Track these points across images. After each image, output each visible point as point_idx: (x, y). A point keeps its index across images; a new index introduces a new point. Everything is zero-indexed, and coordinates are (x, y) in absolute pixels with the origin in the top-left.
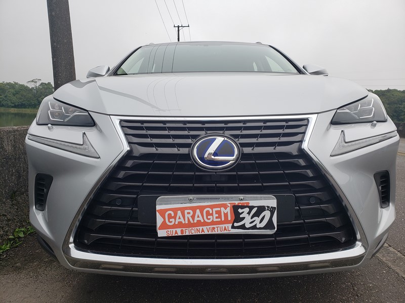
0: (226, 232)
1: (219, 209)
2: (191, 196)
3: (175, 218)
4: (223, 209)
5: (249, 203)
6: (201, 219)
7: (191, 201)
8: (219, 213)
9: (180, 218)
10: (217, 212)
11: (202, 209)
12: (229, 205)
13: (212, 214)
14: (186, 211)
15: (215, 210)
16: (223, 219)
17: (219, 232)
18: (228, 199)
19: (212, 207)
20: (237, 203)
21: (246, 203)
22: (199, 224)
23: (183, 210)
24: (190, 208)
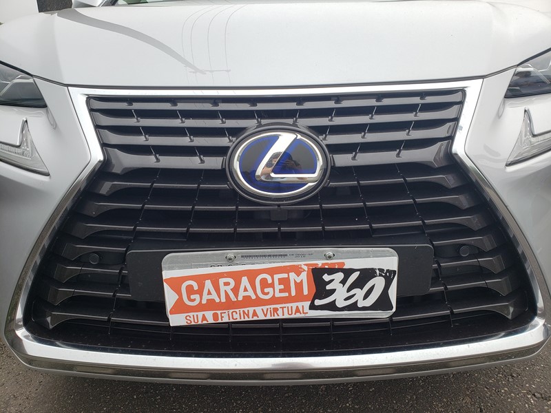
0: (298, 316)
1: (285, 276)
2: (231, 253)
3: (200, 292)
4: (292, 276)
5: (343, 264)
6: (250, 293)
7: (230, 261)
9: (209, 293)
10: (281, 281)
11: (252, 275)
12: (306, 268)
13: (272, 285)
14: (222, 281)
15: (277, 277)
16: (293, 293)
17: (287, 316)
18: (303, 256)
19: (272, 272)
20: (320, 263)
21: (338, 263)
22: (247, 302)
23: (215, 278)
24: (229, 275)
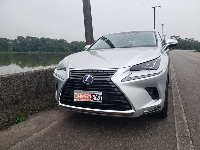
0: (90, 101)
2: (82, 91)
3: (78, 96)
6: (84, 97)
7: (82, 92)
8: (88, 96)
10: (88, 95)
11: (84, 94)
15: (87, 95)
17: (88, 101)
19: (86, 94)
22: (83, 98)
23: (80, 94)
24: (81, 94)
